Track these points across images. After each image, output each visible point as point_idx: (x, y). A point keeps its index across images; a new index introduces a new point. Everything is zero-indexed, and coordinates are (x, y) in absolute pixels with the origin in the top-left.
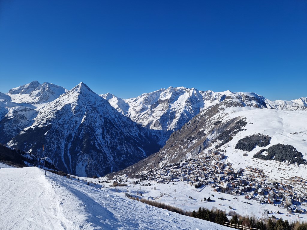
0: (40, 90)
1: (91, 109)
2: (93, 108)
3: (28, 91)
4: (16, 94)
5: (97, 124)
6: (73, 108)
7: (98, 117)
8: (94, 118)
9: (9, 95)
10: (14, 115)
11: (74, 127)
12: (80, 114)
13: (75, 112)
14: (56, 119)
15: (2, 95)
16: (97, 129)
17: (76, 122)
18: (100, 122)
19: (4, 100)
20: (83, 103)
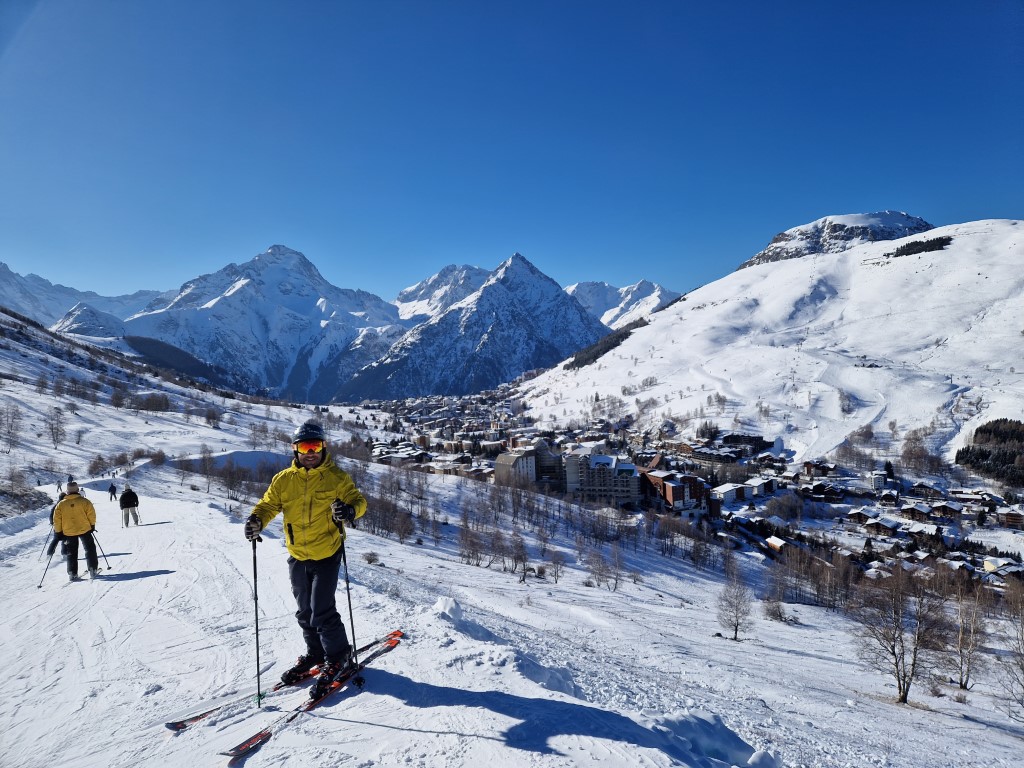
0: (446, 288)
1: (510, 318)
2: (513, 317)
3: (426, 293)
4: (410, 300)
5: (516, 357)
6: (464, 319)
7: (522, 339)
8: (512, 342)
9: (398, 304)
10: (362, 343)
11: (457, 362)
12: (477, 332)
13: (467, 328)
14: (421, 343)
15: (383, 306)
16: (513, 368)
17: (463, 352)
18: (525, 351)
19: (363, 313)
20: (492, 304)
